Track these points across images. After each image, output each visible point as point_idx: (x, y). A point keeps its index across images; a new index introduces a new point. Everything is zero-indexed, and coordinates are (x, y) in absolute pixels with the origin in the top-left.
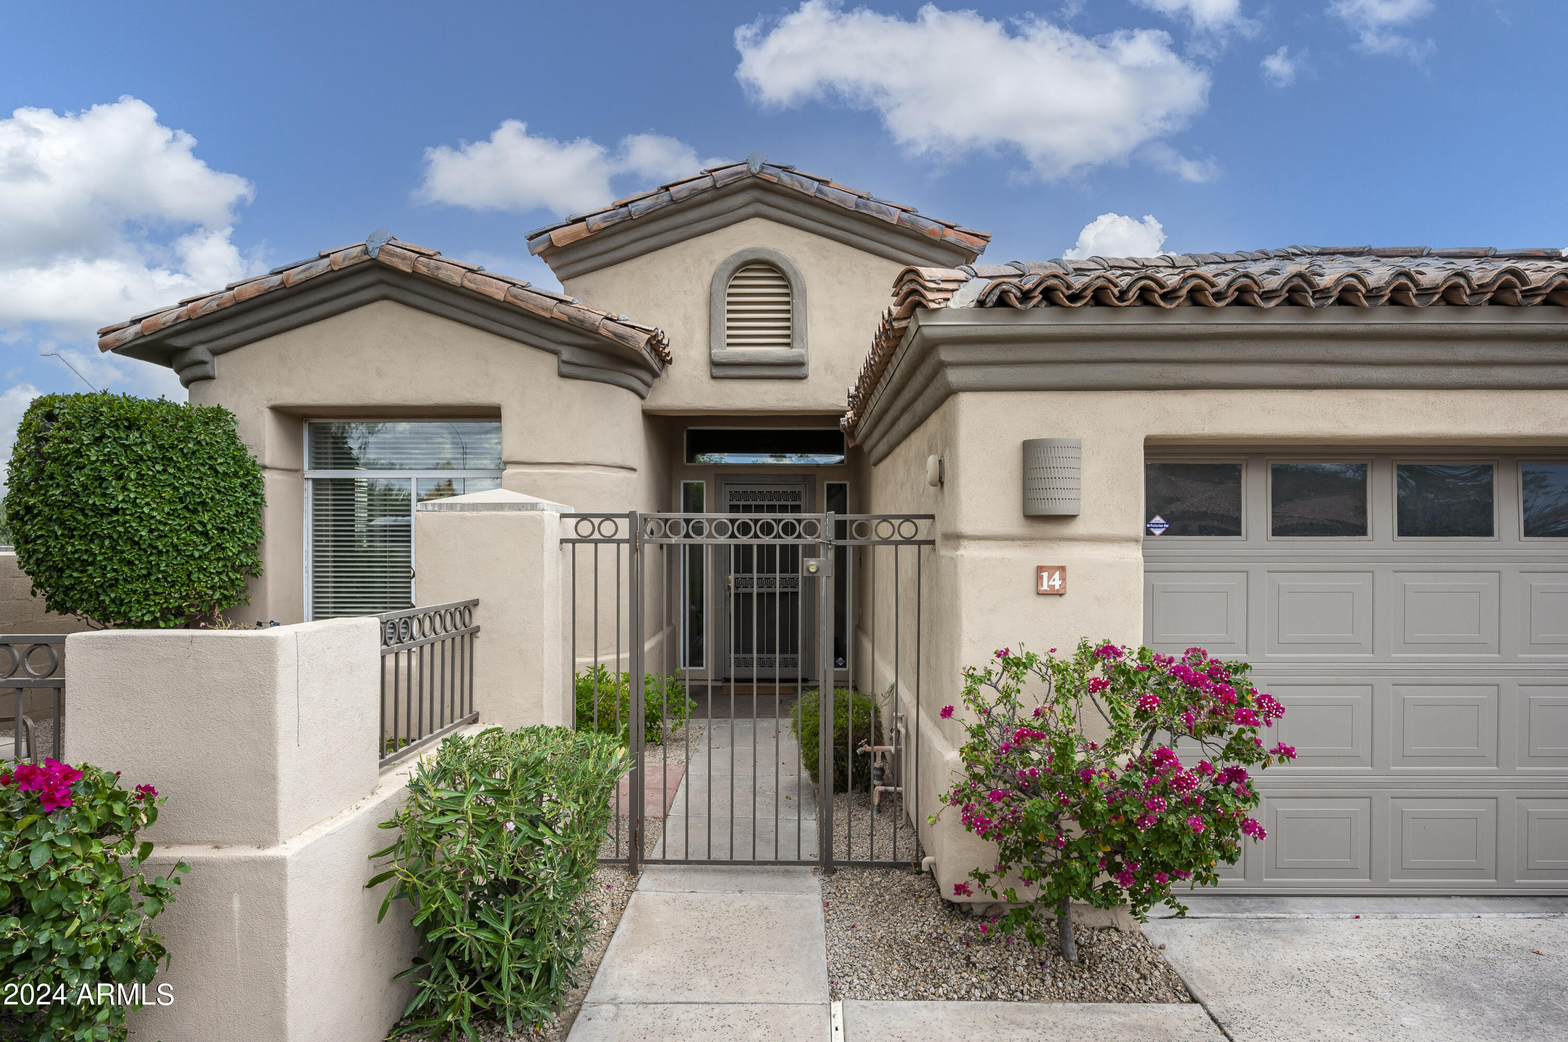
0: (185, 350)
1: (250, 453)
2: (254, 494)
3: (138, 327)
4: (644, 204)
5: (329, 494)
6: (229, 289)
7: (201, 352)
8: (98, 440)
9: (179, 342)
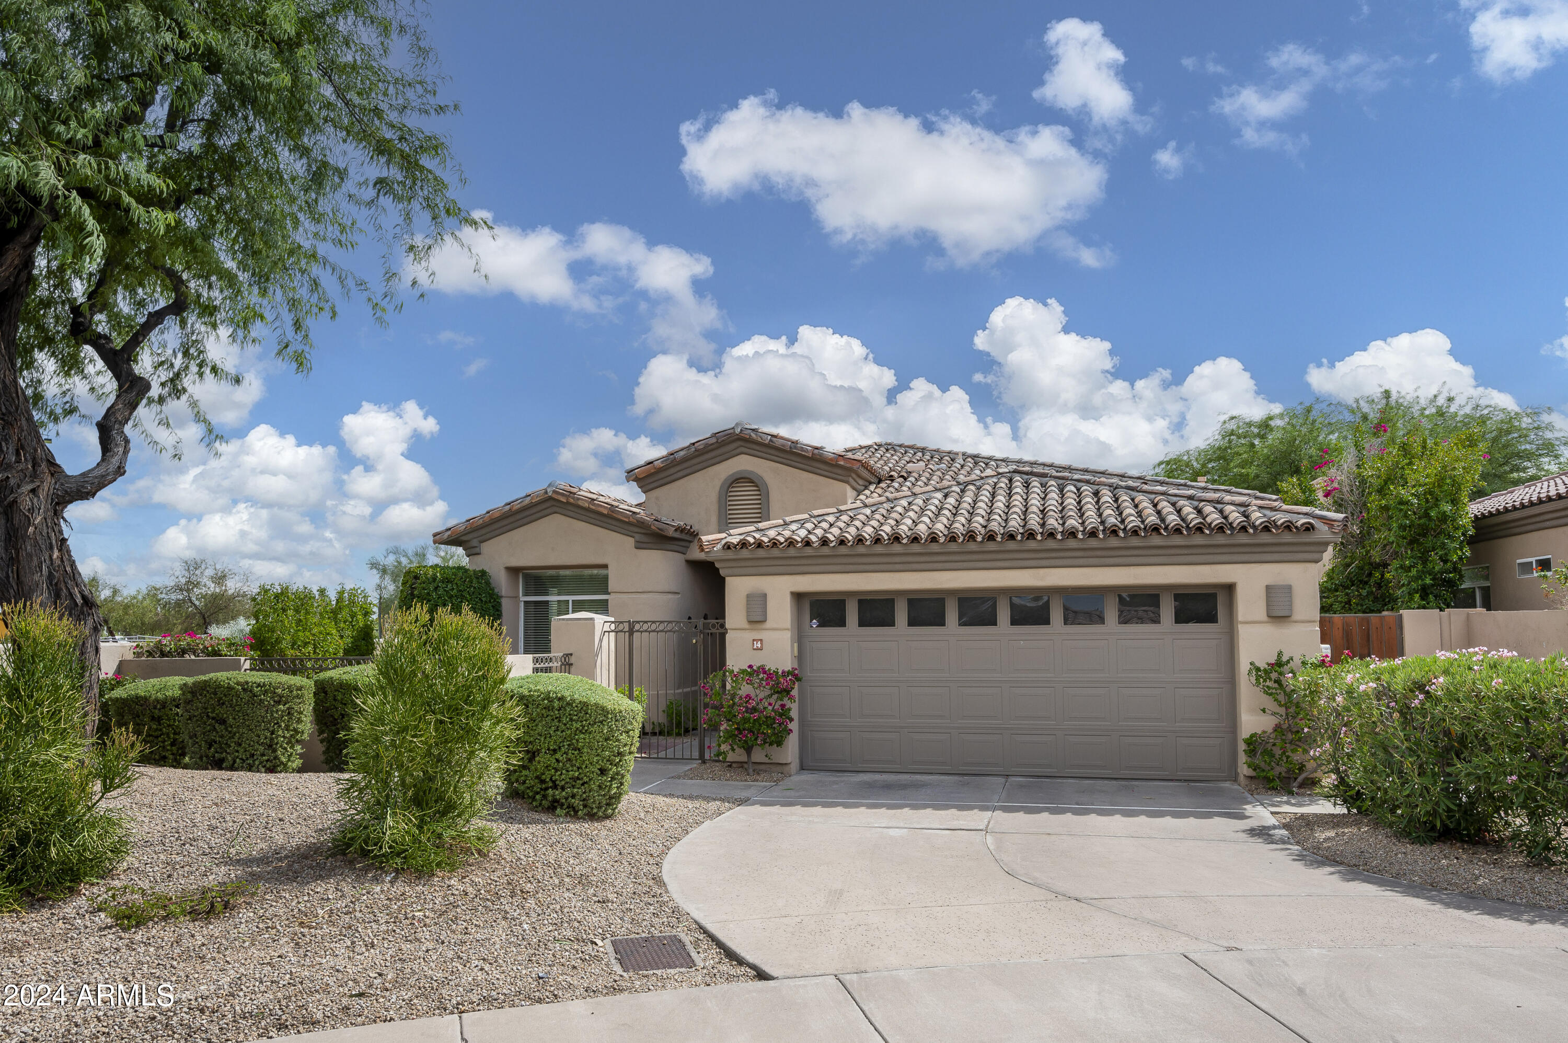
0: (468, 541)
1: (496, 591)
2: (498, 610)
3: (449, 533)
4: (682, 453)
5: (532, 608)
6: (488, 512)
7: (475, 543)
8: (436, 588)
9: (464, 538)
